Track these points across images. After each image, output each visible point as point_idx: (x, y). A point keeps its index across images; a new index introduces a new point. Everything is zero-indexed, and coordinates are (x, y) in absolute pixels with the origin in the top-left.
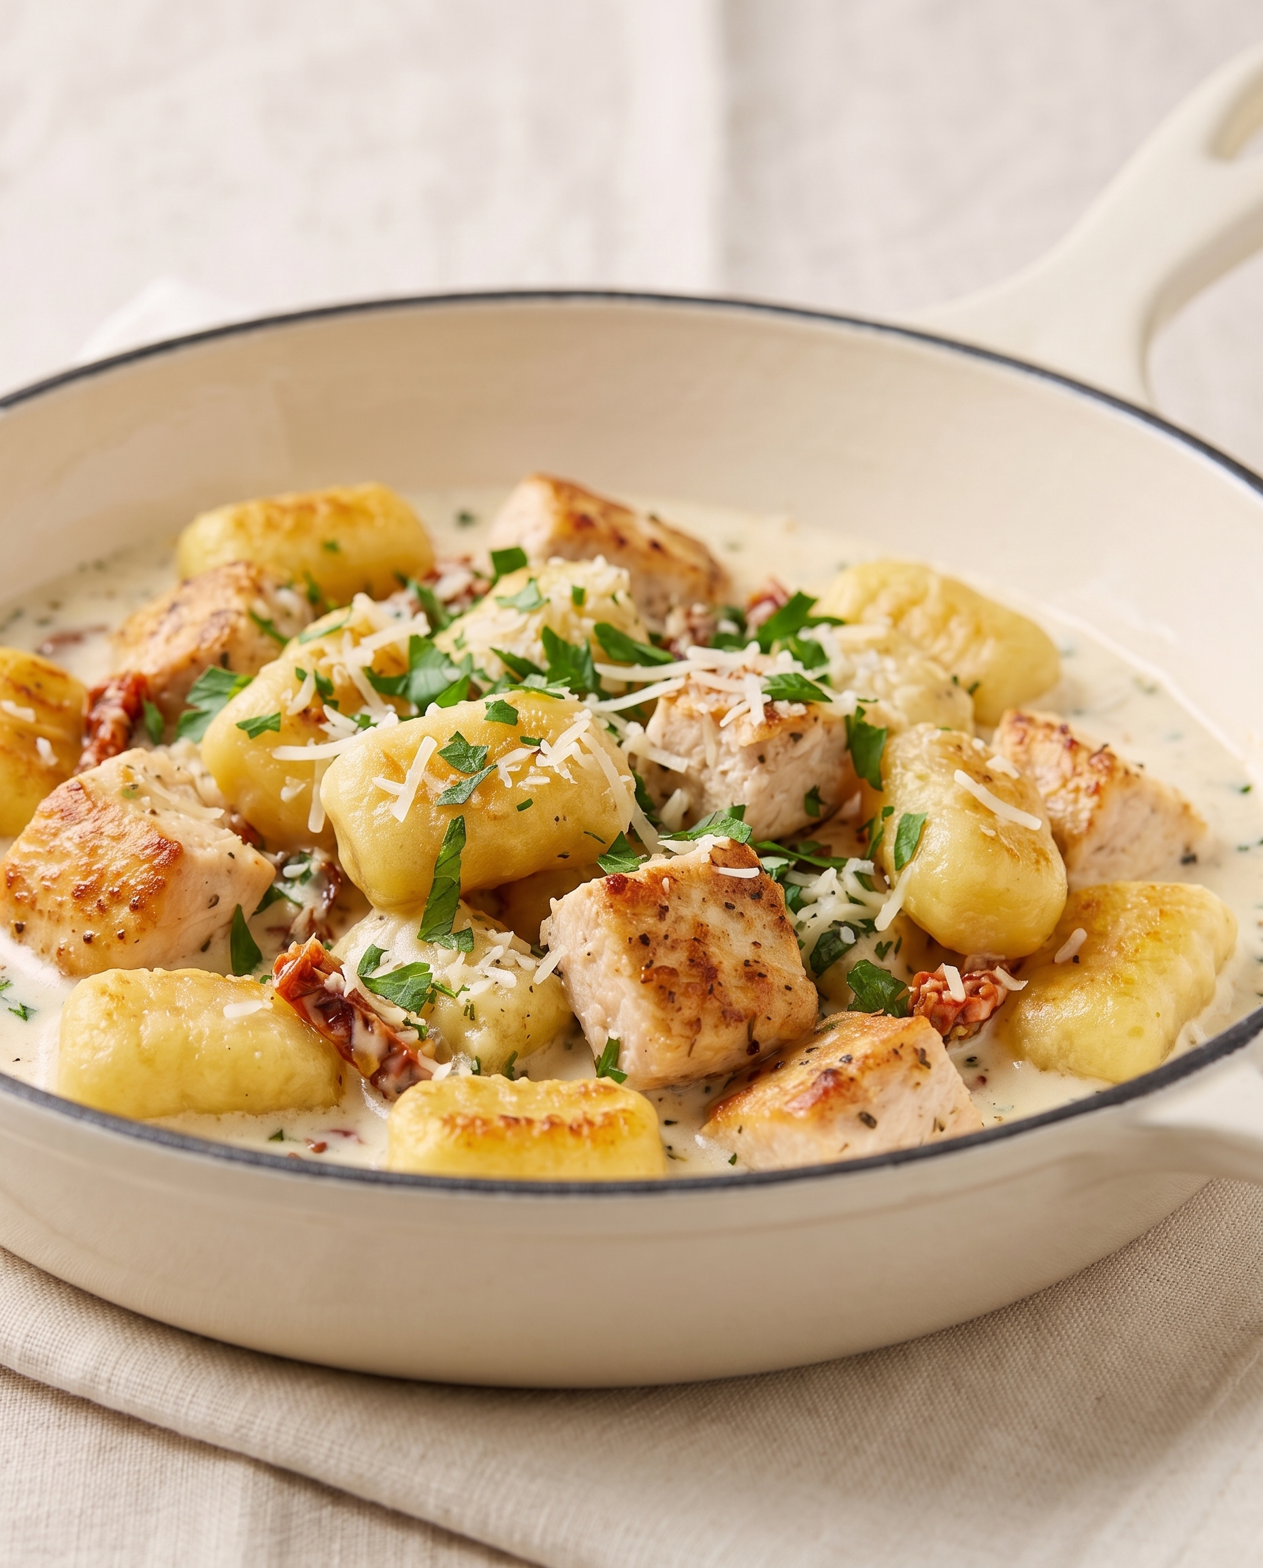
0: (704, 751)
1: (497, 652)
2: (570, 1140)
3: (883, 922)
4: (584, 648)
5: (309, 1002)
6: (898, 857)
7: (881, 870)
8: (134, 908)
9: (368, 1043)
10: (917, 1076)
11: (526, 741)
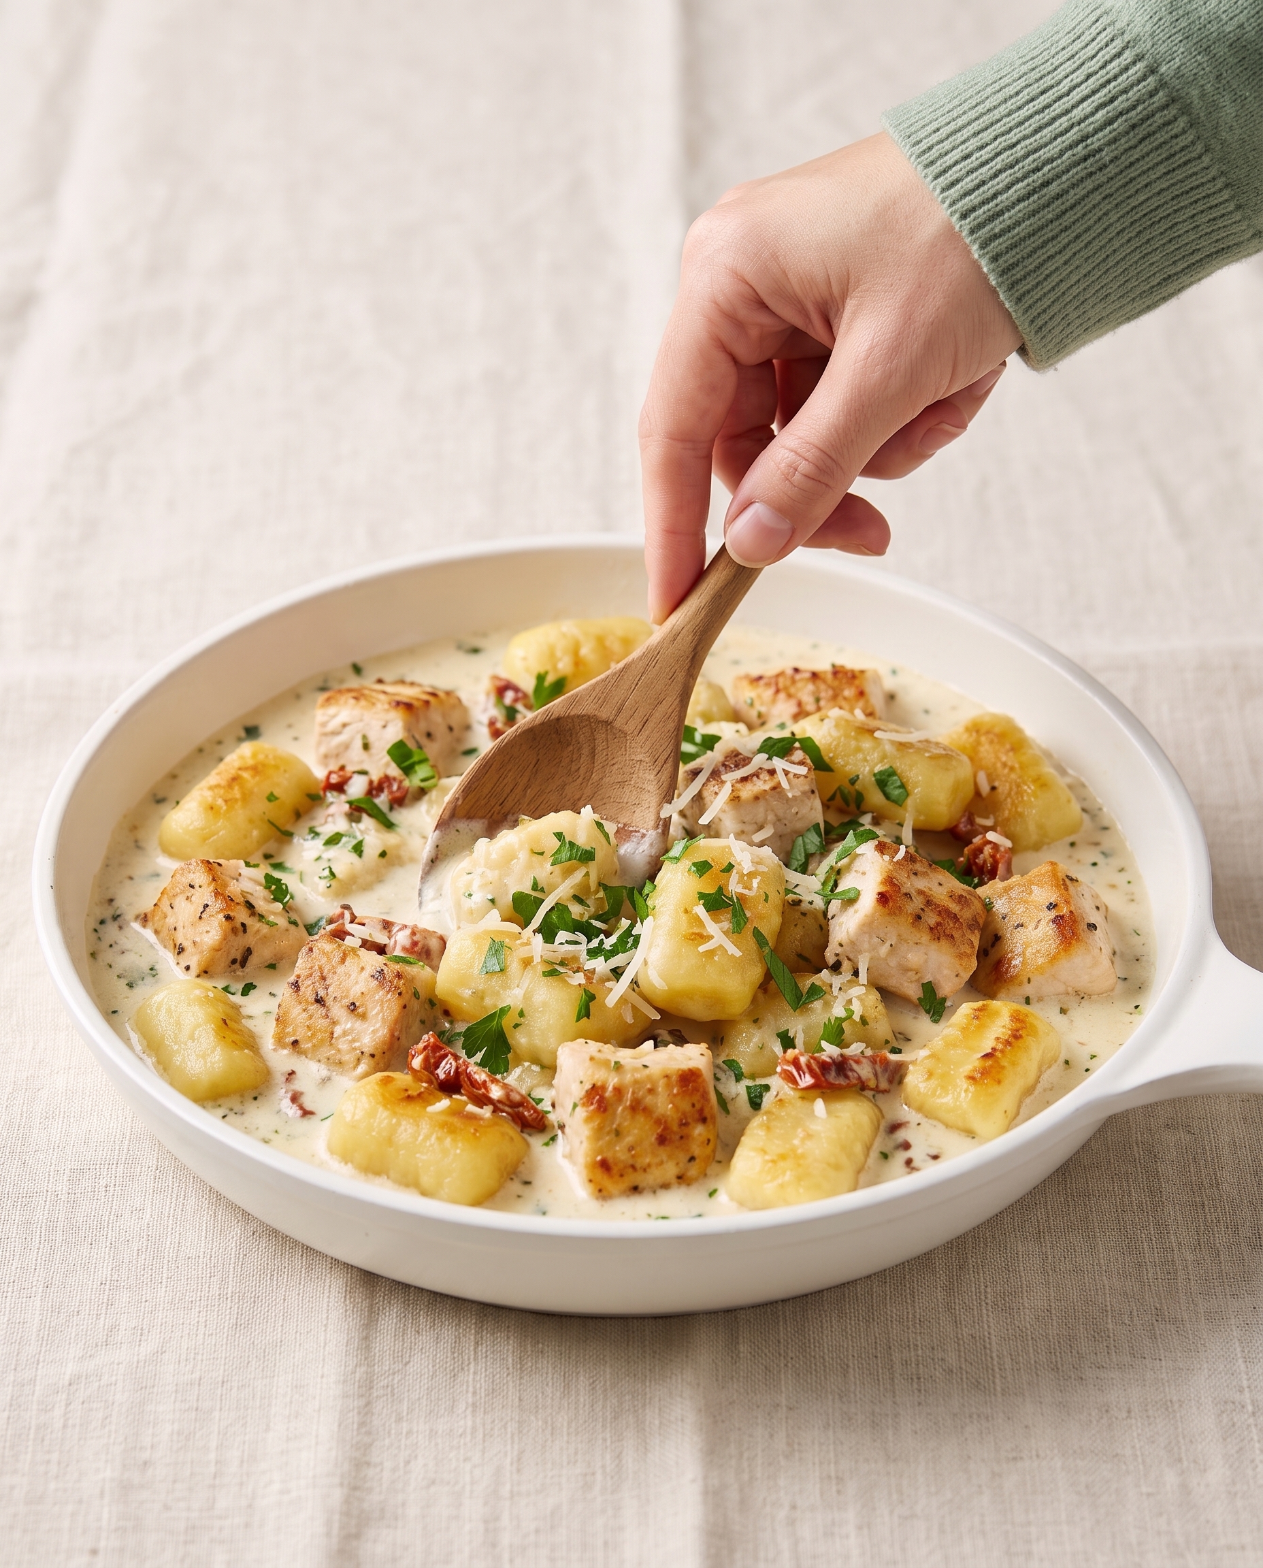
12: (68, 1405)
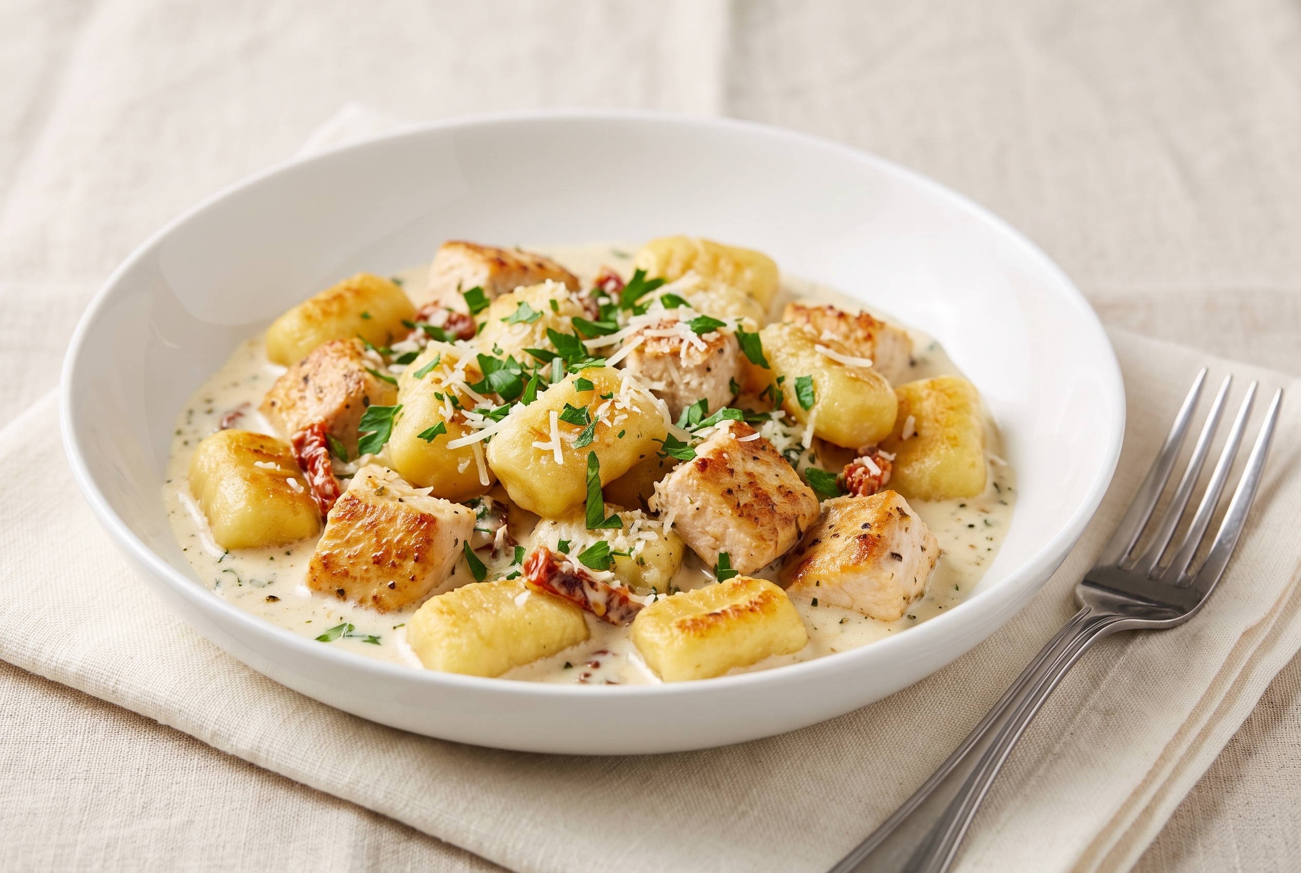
0: (670, 375)
1: (526, 350)
2: (751, 616)
3: (807, 442)
4: (573, 334)
5: (555, 583)
6: (802, 403)
7: (789, 415)
8: (416, 560)
9: (597, 597)
10: (905, 523)
11: (605, 398)
12: (105, 860)
